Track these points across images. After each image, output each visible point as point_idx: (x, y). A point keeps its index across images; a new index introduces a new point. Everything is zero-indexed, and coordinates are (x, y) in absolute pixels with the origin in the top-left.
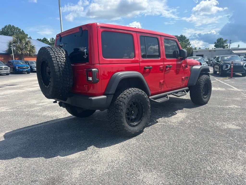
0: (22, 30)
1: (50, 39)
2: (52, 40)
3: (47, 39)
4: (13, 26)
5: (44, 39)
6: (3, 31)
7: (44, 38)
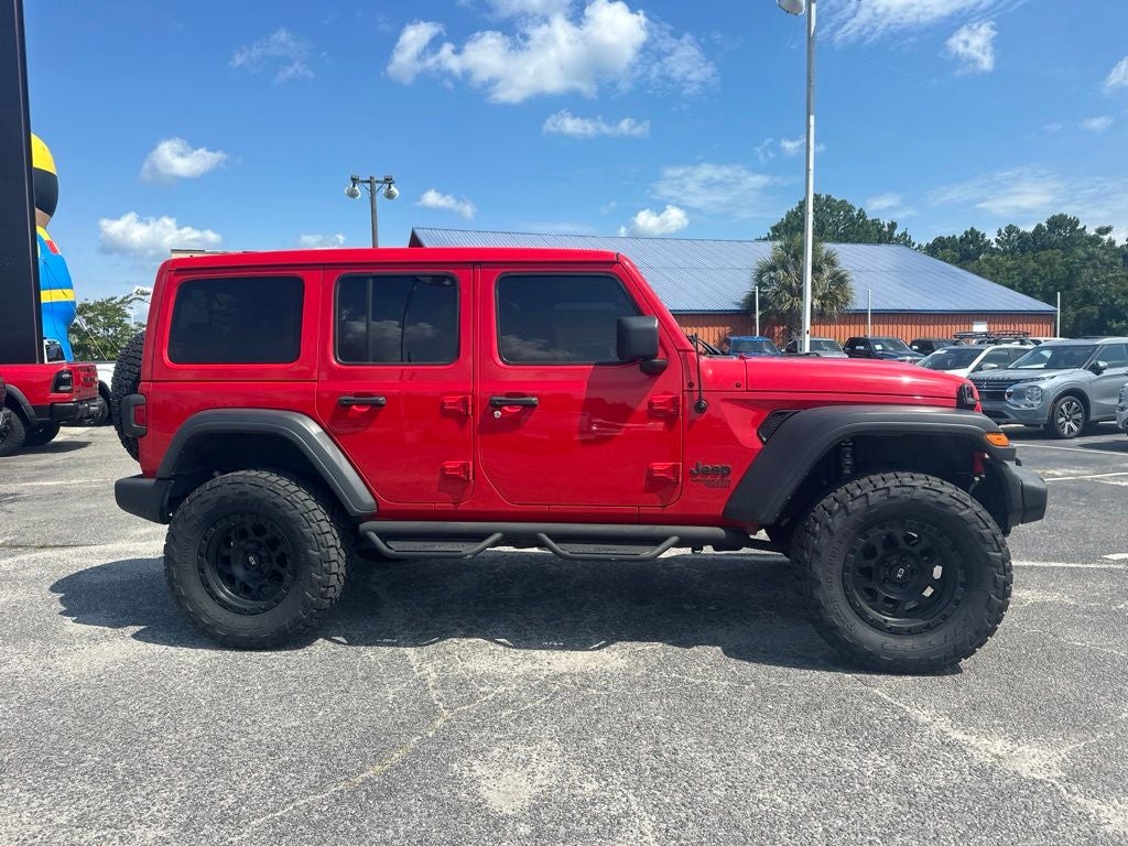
0: (860, 210)
1: (1000, 233)
2: (1009, 236)
3: (983, 236)
4: (828, 197)
5: (967, 236)
6: (789, 223)
7: (969, 230)
